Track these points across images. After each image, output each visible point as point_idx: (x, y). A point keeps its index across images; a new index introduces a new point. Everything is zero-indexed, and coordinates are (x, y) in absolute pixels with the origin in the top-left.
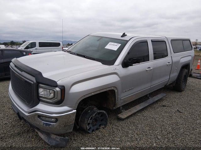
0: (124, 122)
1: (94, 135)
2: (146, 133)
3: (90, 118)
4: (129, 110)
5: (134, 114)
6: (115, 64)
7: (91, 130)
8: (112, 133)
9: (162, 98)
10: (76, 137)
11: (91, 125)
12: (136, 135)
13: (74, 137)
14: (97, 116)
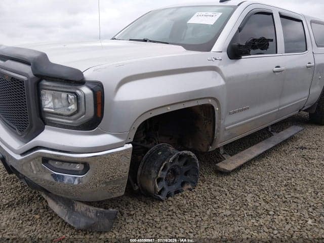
0: (231, 178)
1: (171, 204)
2: (283, 198)
3: (162, 168)
4: (238, 154)
5: (248, 163)
6: (212, 50)
7: (165, 193)
8: (209, 200)
9: (293, 136)
10: (132, 209)
11: (163, 183)
12: (263, 203)
13: (128, 208)
14: (177, 163)
